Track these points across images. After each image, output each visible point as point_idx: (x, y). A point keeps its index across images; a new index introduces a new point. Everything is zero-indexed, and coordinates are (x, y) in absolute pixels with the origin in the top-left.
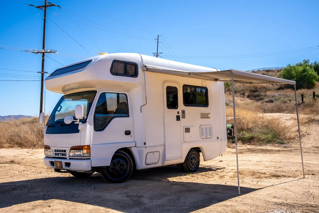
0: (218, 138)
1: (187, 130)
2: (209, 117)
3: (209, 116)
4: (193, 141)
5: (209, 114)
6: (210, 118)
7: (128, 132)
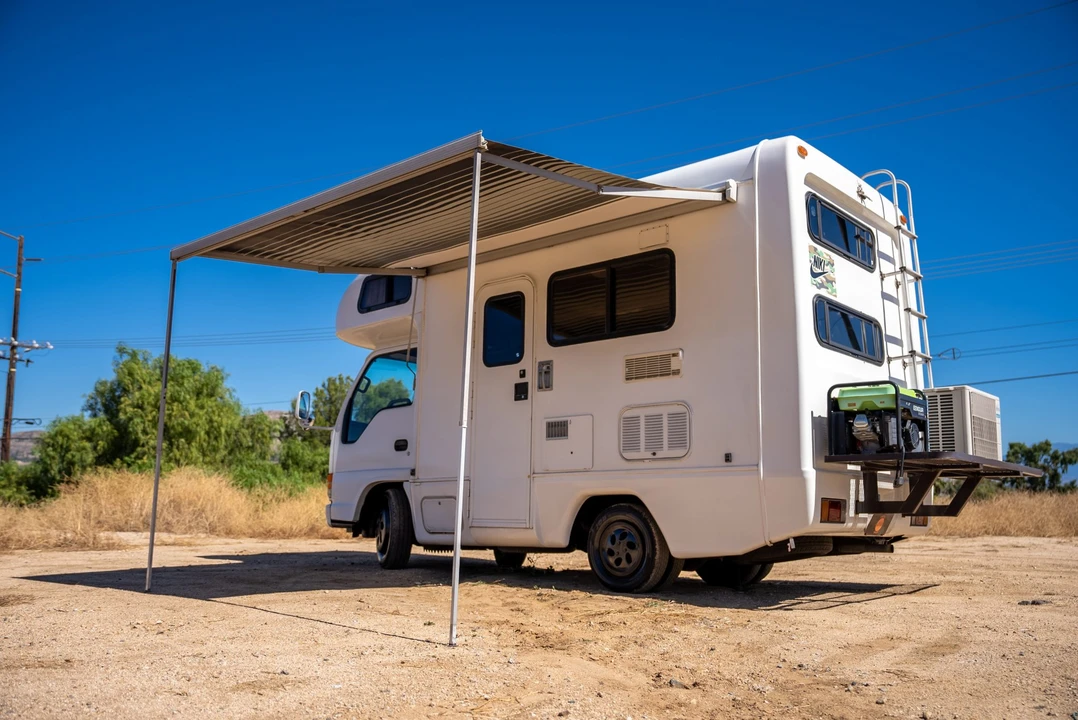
0: (728, 458)
1: (557, 430)
2: (674, 367)
3: (674, 364)
4: (581, 468)
5: (674, 355)
6: (677, 372)
7: (402, 443)
